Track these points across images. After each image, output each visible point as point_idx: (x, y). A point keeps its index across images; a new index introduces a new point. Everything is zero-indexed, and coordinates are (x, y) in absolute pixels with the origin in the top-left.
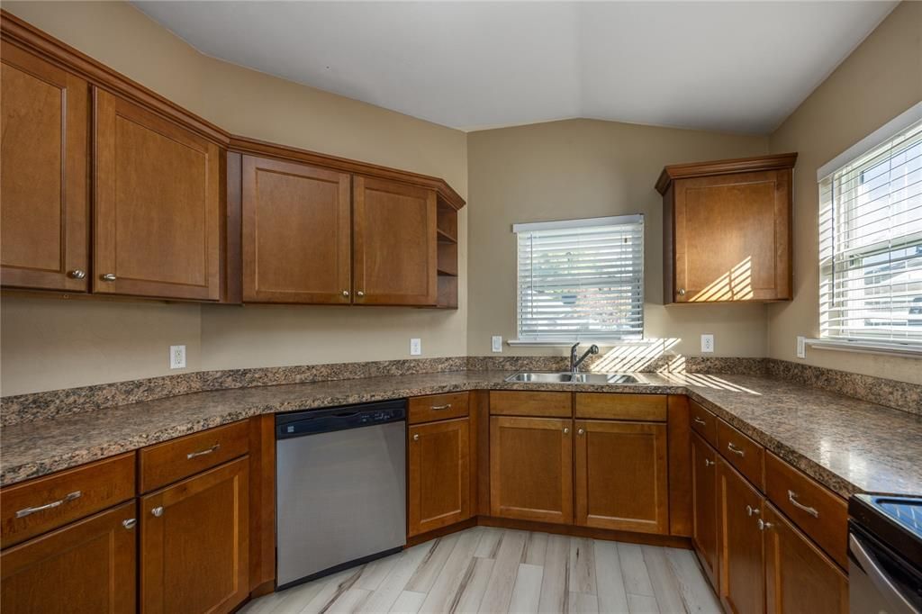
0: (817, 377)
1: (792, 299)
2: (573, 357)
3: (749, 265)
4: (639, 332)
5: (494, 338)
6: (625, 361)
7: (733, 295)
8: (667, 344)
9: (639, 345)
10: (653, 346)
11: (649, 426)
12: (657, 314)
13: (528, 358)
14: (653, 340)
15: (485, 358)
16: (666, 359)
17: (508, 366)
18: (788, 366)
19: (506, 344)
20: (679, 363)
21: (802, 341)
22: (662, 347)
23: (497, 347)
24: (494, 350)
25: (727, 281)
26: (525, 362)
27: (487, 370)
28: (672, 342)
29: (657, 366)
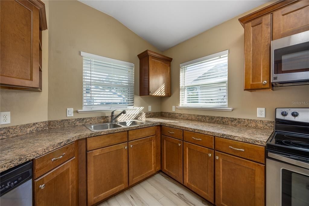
0: (180, 116)
1: (170, 96)
2: (112, 116)
3: (164, 86)
4: (133, 105)
5: (68, 109)
6: (129, 116)
7: (162, 94)
8: (140, 109)
9: (133, 110)
10: (137, 110)
11: (151, 138)
12: (138, 99)
13: (89, 118)
14: (137, 108)
15: (62, 121)
16: (140, 114)
17: (78, 123)
18: (170, 114)
19: (76, 112)
20: (144, 115)
21: (174, 107)
22: (139, 110)
23: (70, 114)
24: (68, 116)
25: (160, 90)
26: (88, 120)
27: (64, 127)
28: (142, 108)
29: (138, 117)
